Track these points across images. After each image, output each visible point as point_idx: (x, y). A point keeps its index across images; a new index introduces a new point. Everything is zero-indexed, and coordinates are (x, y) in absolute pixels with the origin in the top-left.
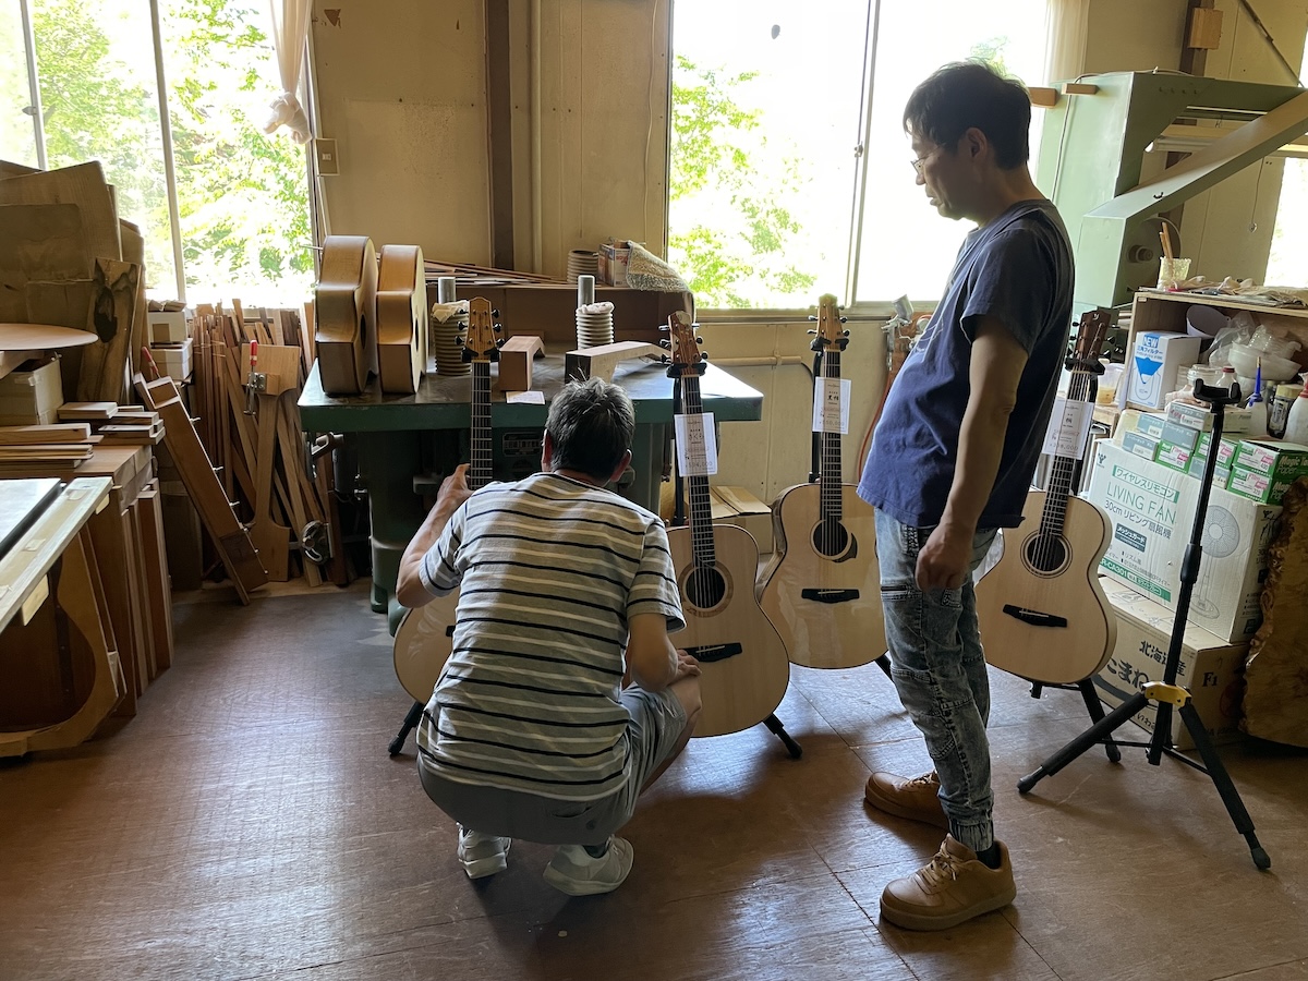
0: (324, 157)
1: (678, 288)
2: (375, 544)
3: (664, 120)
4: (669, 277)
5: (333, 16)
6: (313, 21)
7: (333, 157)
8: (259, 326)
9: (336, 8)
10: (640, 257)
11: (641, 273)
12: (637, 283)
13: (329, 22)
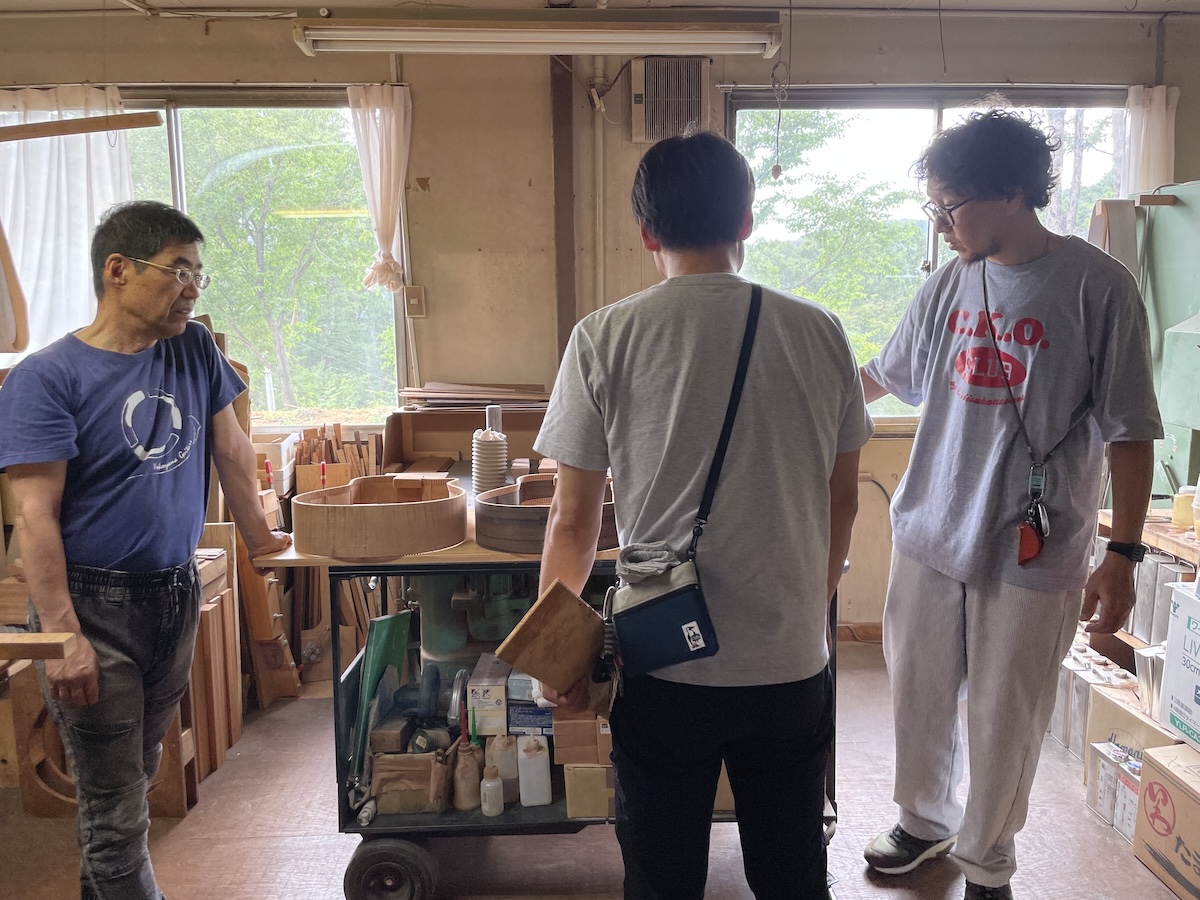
0: (413, 301)
2: (424, 654)
5: (424, 183)
6: (407, 188)
7: (420, 301)
9: (426, 176)
13: (420, 188)
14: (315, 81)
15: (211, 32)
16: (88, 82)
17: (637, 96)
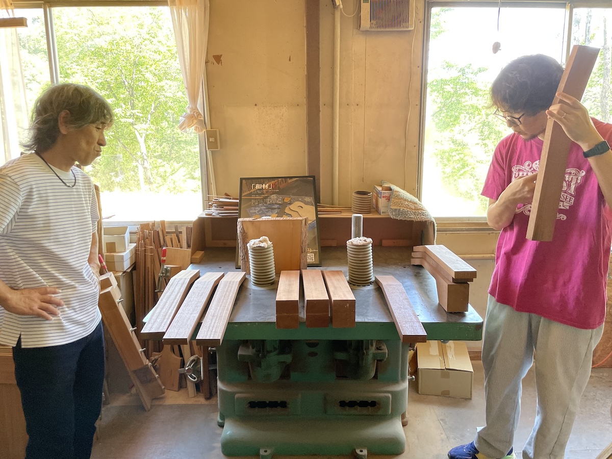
0: (211, 140)
1: (424, 218)
2: (220, 385)
3: (418, 107)
4: (419, 210)
5: (218, 59)
6: (207, 62)
7: (216, 140)
8: (174, 236)
9: (219, 54)
10: (399, 197)
11: (399, 208)
12: (396, 215)
13: (215, 62)
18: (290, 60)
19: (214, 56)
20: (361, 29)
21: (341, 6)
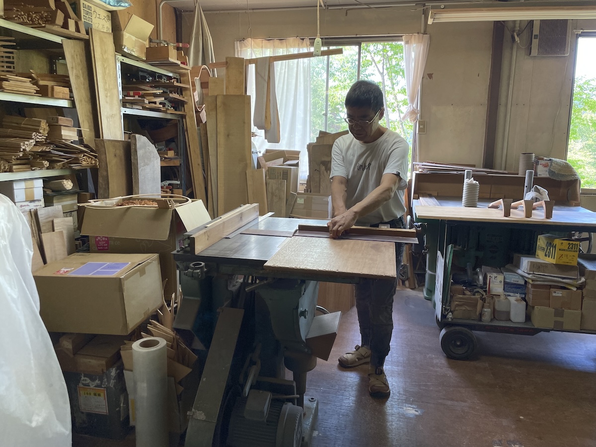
0: (421, 127)
2: (428, 272)
3: (569, 106)
5: (430, 76)
6: (423, 78)
7: (424, 127)
9: (431, 73)
13: (428, 78)
14: (389, 34)
15: (348, 15)
16: (297, 36)
17: (535, 36)
18: (478, 76)
19: (428, 74)
20: (531, 55)
21: (519, 42)
